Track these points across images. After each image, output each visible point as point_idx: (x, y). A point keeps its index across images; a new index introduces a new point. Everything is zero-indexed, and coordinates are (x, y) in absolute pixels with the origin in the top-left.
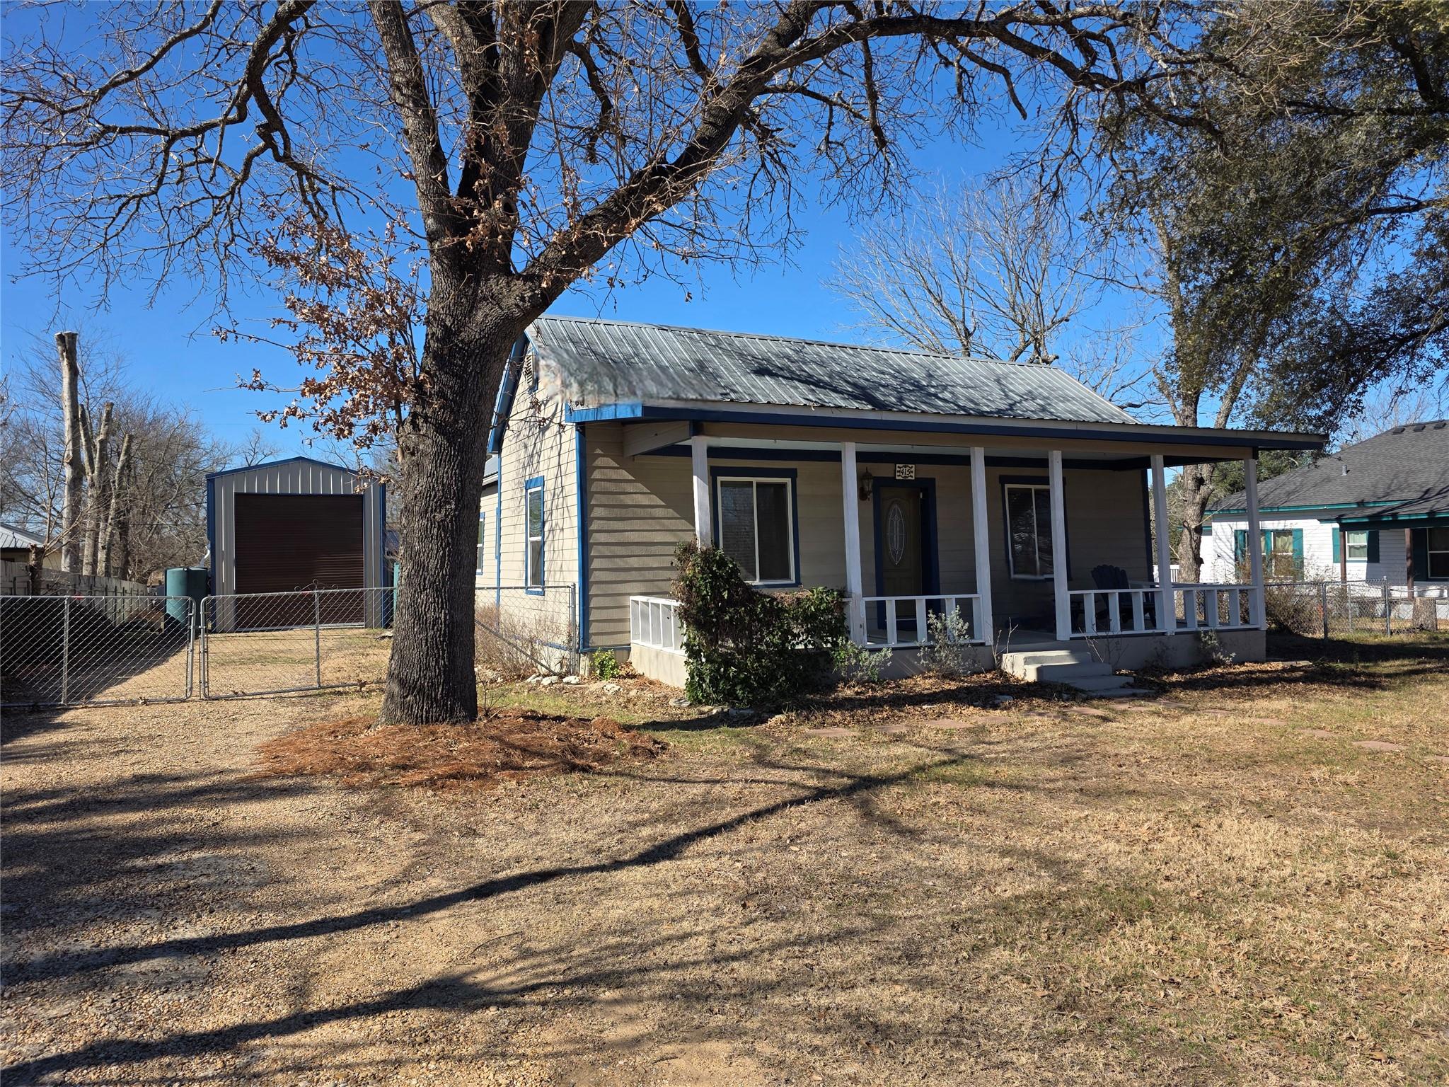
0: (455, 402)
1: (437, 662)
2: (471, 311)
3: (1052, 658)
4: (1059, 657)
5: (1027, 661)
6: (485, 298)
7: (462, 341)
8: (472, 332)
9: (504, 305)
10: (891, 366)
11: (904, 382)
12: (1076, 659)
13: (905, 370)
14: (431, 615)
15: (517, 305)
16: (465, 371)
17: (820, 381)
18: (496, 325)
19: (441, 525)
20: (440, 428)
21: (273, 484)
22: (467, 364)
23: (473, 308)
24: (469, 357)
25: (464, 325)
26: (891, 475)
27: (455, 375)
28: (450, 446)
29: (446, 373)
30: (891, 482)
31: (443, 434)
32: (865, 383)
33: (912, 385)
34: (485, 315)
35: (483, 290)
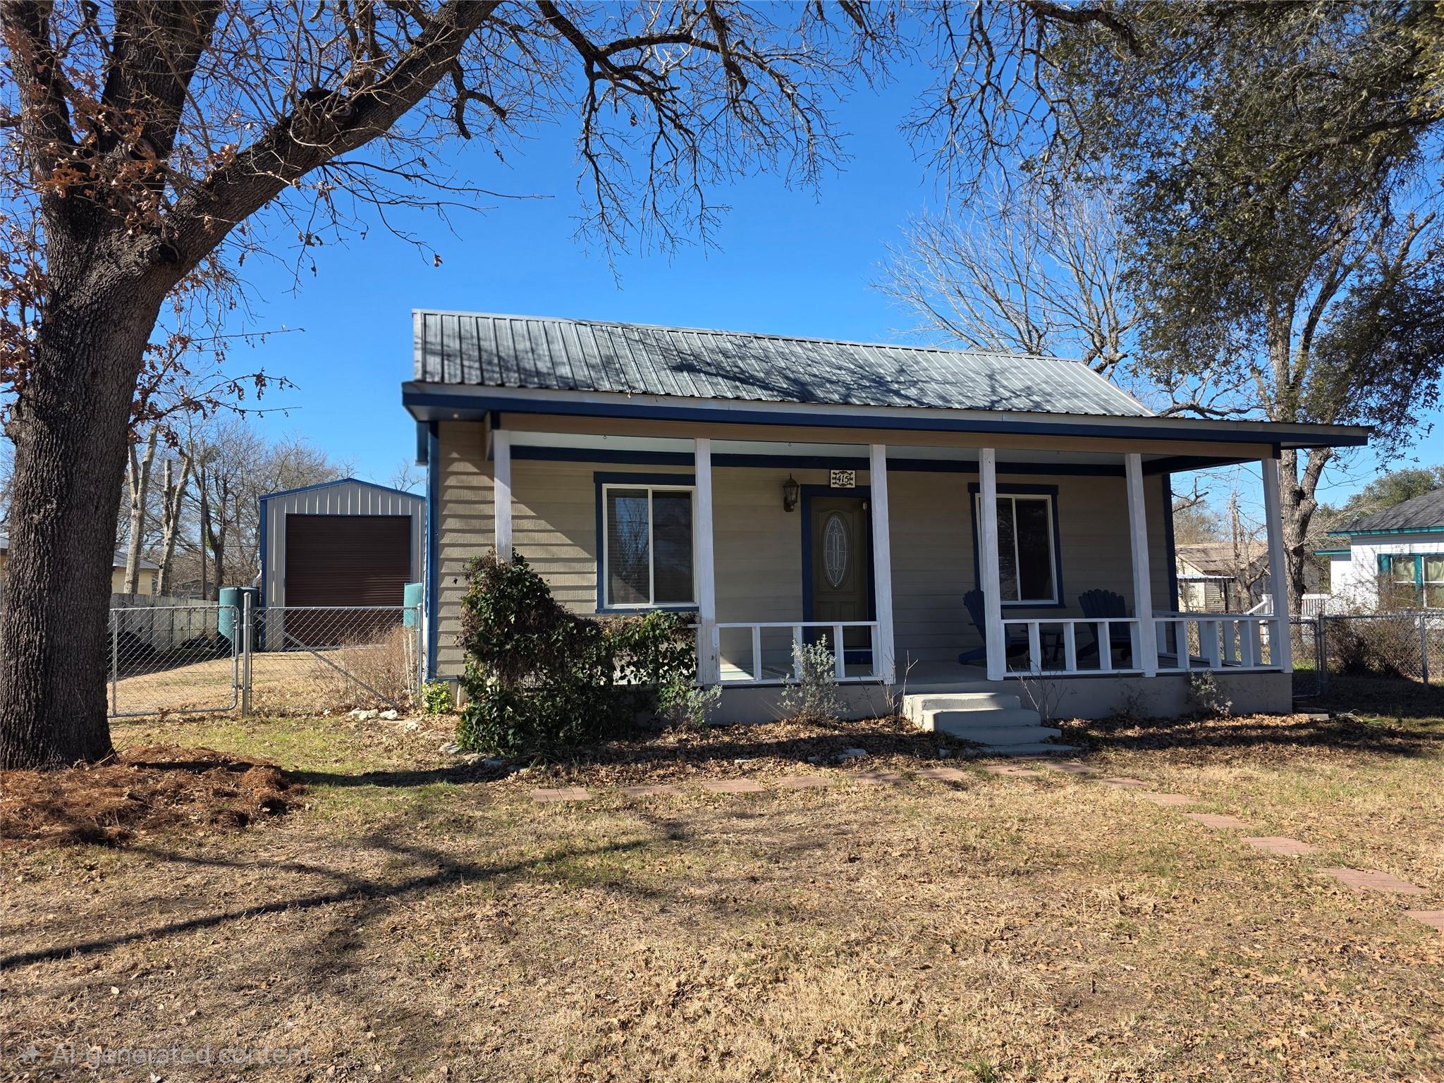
0: (59, 379)
1: (27, 694)
2: (83, 272)
3: (962, 703)
4: (974, 701)
5: (926, 705)
6: (101, 256)
7: (71, 308)
8: (82, 298)
9: (122, 263)
10: (854, 361)
11: (863, 377)
12: (998, 704)
13: (871, 365)
14: (24, 638)
15: (136, 263)
16: (72, 342)
17: (752, 376)
18: (113, 287)
19: (39, 530)
20: (40, 412)
21: (323, 505)
22: (74, 334)
23: (86, 268)
24: (77, 326)
25: (75, 288)
26: (825, 483)
27: (61, 349)
28: (52, 432)
29: (52, 346)
30: (825, 490)
31: (43, 419)
32: (808, 378)
33: (874, 381)
34: (100, 275)
35: (101, 246)
